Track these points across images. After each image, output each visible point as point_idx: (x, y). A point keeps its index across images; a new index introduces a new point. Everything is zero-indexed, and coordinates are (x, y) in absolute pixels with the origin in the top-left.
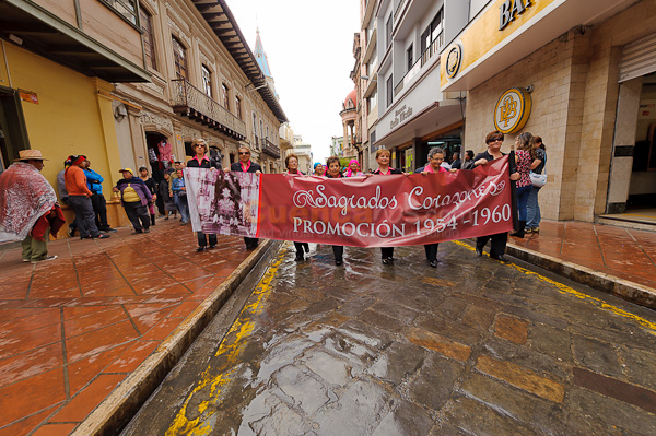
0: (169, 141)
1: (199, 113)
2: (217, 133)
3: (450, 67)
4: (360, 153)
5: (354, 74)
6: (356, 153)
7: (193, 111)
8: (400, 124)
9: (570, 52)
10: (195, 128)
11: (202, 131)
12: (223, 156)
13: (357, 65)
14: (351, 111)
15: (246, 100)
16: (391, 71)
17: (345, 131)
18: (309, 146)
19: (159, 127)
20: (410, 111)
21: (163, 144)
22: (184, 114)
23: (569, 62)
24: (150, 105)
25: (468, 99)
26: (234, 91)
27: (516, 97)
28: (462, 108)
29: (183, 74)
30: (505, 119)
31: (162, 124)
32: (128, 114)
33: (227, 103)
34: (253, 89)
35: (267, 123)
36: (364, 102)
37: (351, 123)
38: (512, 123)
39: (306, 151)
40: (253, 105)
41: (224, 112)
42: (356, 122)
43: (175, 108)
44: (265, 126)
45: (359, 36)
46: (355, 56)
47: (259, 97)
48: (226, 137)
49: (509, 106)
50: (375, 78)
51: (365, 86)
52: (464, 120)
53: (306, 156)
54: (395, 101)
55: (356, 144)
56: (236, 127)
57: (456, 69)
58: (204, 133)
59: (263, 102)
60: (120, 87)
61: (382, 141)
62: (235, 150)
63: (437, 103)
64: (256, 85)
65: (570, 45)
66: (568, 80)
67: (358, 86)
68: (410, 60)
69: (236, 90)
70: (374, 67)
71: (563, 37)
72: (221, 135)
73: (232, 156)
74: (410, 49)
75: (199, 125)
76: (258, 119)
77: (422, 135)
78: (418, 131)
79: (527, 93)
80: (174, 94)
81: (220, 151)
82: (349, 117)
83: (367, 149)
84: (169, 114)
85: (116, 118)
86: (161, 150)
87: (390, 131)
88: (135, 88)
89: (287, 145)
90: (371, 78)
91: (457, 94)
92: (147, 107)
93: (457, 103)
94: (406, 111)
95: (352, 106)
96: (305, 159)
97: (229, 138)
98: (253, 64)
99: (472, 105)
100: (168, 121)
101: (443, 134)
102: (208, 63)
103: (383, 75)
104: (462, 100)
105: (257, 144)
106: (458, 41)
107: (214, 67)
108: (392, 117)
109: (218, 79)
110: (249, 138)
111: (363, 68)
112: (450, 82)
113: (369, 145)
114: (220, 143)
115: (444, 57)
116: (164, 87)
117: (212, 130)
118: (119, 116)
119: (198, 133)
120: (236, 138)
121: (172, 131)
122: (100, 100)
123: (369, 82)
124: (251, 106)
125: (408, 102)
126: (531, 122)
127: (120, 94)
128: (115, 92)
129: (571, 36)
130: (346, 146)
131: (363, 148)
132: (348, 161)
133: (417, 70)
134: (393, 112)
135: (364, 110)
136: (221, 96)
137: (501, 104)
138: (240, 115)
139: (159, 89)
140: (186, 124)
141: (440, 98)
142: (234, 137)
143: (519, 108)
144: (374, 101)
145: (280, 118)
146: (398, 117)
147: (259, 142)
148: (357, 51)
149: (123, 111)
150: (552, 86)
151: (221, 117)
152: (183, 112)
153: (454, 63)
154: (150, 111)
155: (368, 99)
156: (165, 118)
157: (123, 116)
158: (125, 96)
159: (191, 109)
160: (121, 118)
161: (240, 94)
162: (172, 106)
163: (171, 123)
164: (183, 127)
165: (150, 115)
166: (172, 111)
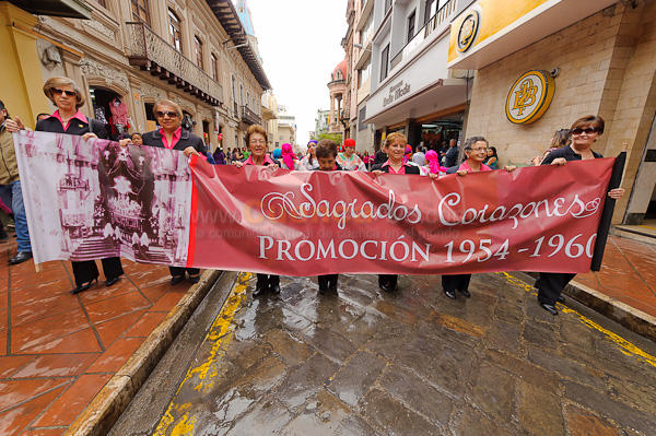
0: (124, 100)
1: (162, 68)
2: (187, 95)
3: (462, 38)
4: (347, 130)
5: (346, 42)
6: (342, 129)
7: (154, 65)
8: (394, 102)
9: (615, 30)
10: (159, 86)
11: (168, 91)
12: (194, 123)
13: (350, 32)
14: (341, 83)
15: (224, 59)
16: (389, 39)
17: (332, 104)
18: (293, 118)
19: (109, 82)
20: (407, 89)
21: (117, 104)
22: (143, 68)
23: (612, 42)
24: (94, 52)
25: (475, 80)
26: (209, 47)
27: (538, 81)
28: (467, 89)
29: (142, 17)
30: (520, 106)
31: (114, 79)
32: (63, 60)
33: (201, 59)
34: (232, 47)
35: (248, 89)
36: (355, 74)
37: (339, 96)
38: (528, 112)
39: (290, 123)
40: (232, 67)
41: (196, 70)
42: (345, 95)
43: (131, 59)
44: (245, 91)
46: (348, 21)
47: (240, 57)
48: (198, 100)
49: (527, 92)
50: (369, 47)
51: (357, 56)
52: (468, 103)
53: (290, 129)
54: (390, 74)
55: (344, 120)
56: (211, 90)
57: (469, 42)
58: (171, 94)
59: (243, 64)
60: (49, 21)
61: (372, 120)
62: (209, 117)
63: (440, 82)
64: (236, 42)
65: (617, 21)
66: (606, 64)
67: (349, 56)
68: (411, 29)
69: (211, 45)
70: (369, 34)
71: (609, 11)
72: (193, 98)
73: (206, 124)
74: (412, 17)
75: (164, 83)
76: (238, 83)
77: (417, 115)
78: (413, 111)
79: (551, 77)
80: (129, 41)
81: (191, 117)
82: (338, 89)
83: (355, 126)
84: (124, 67)
85: (44, 64)
86: (114, 111)
87: (382, 109)
88: (72, 26)
89: (270, 116)
90: (365, 47)
91: (464, 73)
92: (90, 53)
93: (463, 82)
94: (402, 87)
95: (341, 78)
96: (288, 131)
97: (203, 103)
98: (232, 16)
99: (480, 87)
100: (122, 75)
101: (440, 118)
102: (177, 8)
103: (379, 45)
104: (469, 79)
105: (236, 112)
106: (475, 7)
107: (184, 14)
108: (385, 93)
109: (190, 30)
110: (227, 103)
111: (356, 36)
112: (460, 57)
113: (357, 122)
114: (191, 107)
115: (456, 26)
116: (116, 32)
117: (181, 91)
118: (48, 62)
119: (163, 93)
120: (212, 103)
121: (128, 88)
122: (16, 36)
123: (362, 51)
124: (230, 67)
125: (406, 78)
126: (551, 112)
128: (41, 28)
129: (620, 9)
130: (333, 121)
131: (350, 124)
132: (333, 137)
133: (419, 41)
134: (388, 89)
135: (354, 84)
136: (192, 51)
137: (517, 88)
138: (216, 76)
139: (108, 32)
140: (146, 81)
141: (445, 76)
142: (209, 101)
143: (539, 95)
144: (366, 74)
145: (263, 84)
146: (393, 94)
147: (239, 110)
148: (351, 15)
149: (55, 56)
150: (585, 71)
151: (192, 76)
152: (142, 65)
153: (469, 33)
154: (95, 59)
155: (360, 72)
156: (119, 70)
157: (56, 63)
158: (57, 36)
159: (152, 62)
160: (51, 65)
161: (216, 52)
162: (127, 57)
163: (126, 78)
164: (143, 84)
165: (95, 64)
166: (127, 63)
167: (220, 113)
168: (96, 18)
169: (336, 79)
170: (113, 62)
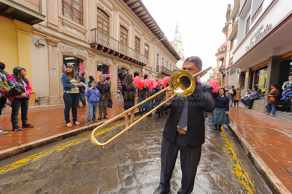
2: (126, 61)
4: (224, 76)
5: (225, 30)
6: (221, 76)
10: (107, 57)
14: (222, 51)
15: (153, 47)
17: (218, 64)
21: (81, 64)
24: (69, 41)
26: (143, 41)
31: (76, 52)
32: (48, 44)
34: (158, 41)
35: (167, 59)
37: (222, 59)
40: (158, 50)
41: (134, 52)
43: (91, 44)
44: (165, 61)
45: (230, 5)
47: (163, 46)
48: (132, 64)
55: (221, 70)
56: (142, 59)
59: (165, 48)
60: (44, 29)
62: (139, 71)
64: (159, 39)
67: (227, 36)
69: (145, 41)
72: (130, 62)
75: (112, 56)
76: (161, 57)
80: (90, 37)
81: (127, 70)
82: (221, 56)
83: (228, 73)
84: (86, 48)
85: (36, 45)
86: (80, 67)
88: (57, 31)
92: (65, 42)
97: (136, 65)
102: (125, 25)
103: (244, 18)
105: (158, 69)
107: (130, 28)
109: (132, 34)
110: (151, 65)
113: (229, 70)
114: (127, 66)
116: (85, 34)
117: (122, 59)
118: (39, 45)
120: (142, 65)
121: (88, 57)
122: (19, 33)
124: (155, 50)
127: (43, 33)
131: (225, 72)
135: (228, 48)
139: (79, 34)
140: (100, 54)
147: (160, 68)
148: (229, 12)
149: (44, 43)
151: (131, 54)
154: (68, 44)
155: (232, 41)
156: (83, 49)
157: (43, 45)
158: (47, 35)
159: (99, 45)
160: (41, 46)
161: (148, 43)
162: (89, 44)
163: (87, 53)
164: (98, 56)
165: (68, 46)
166: (89, 46)
167: (146, 70)
168: (72, 28)
169: (220, 51)
170: (80, 46)
